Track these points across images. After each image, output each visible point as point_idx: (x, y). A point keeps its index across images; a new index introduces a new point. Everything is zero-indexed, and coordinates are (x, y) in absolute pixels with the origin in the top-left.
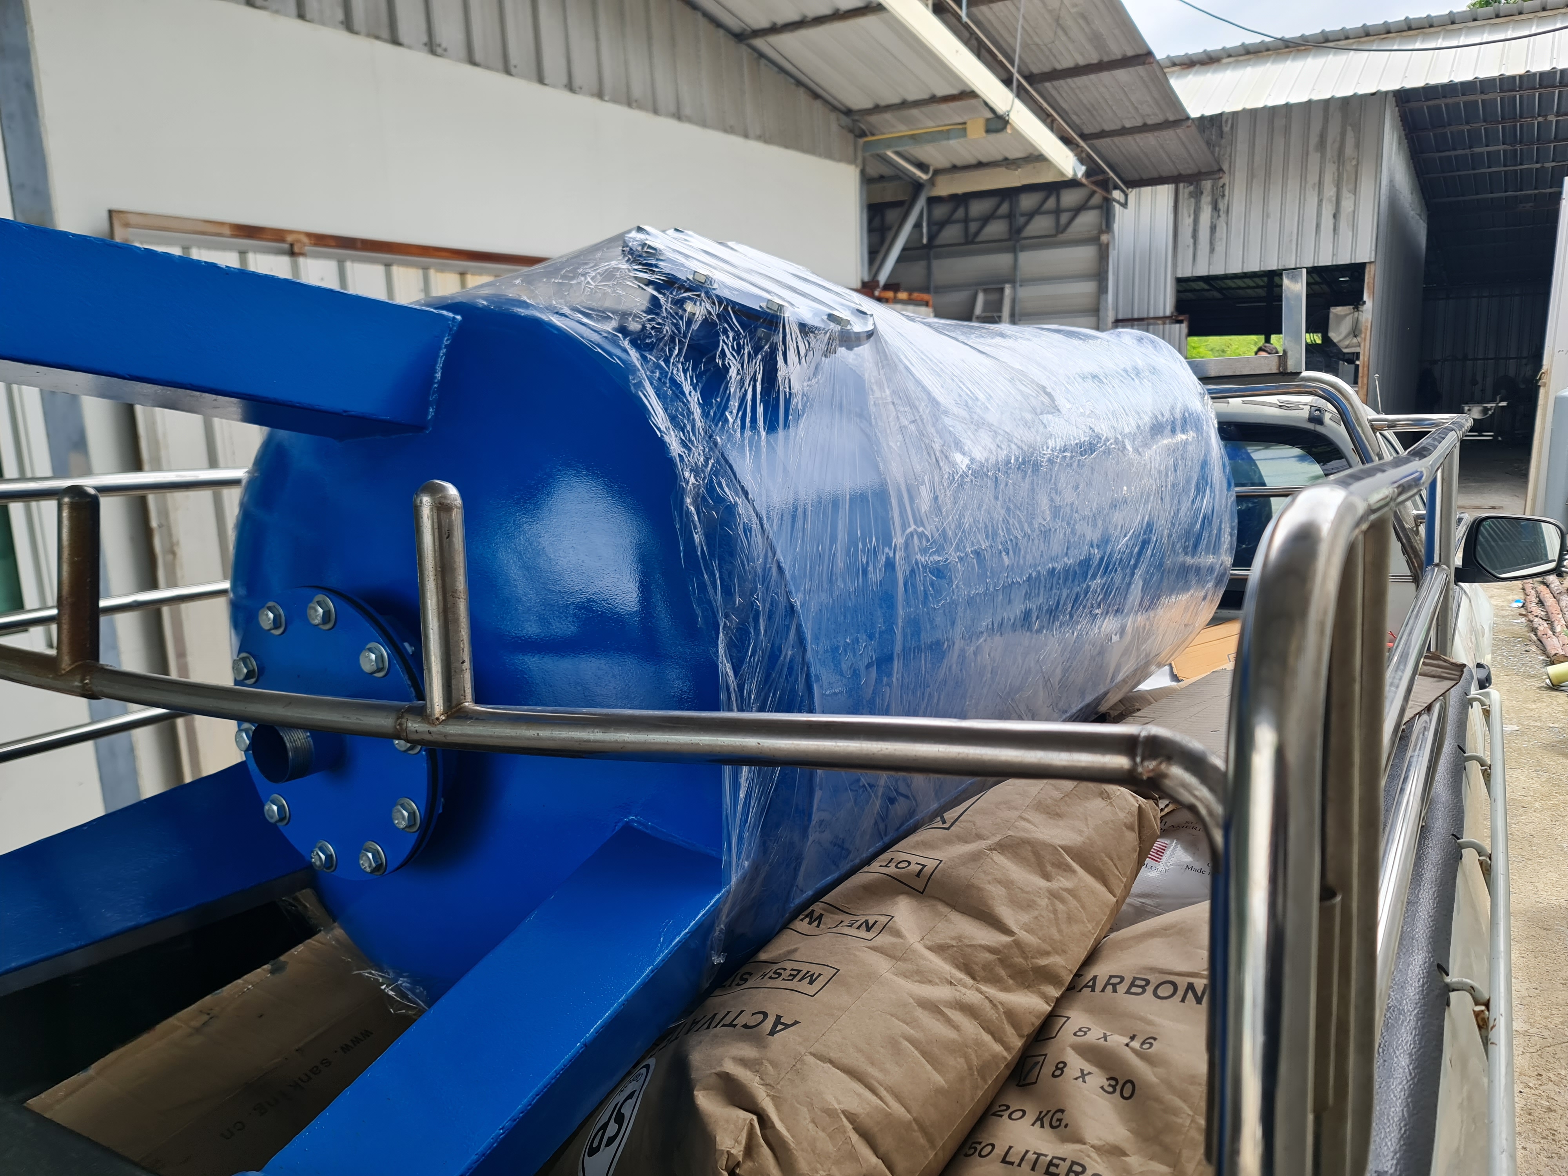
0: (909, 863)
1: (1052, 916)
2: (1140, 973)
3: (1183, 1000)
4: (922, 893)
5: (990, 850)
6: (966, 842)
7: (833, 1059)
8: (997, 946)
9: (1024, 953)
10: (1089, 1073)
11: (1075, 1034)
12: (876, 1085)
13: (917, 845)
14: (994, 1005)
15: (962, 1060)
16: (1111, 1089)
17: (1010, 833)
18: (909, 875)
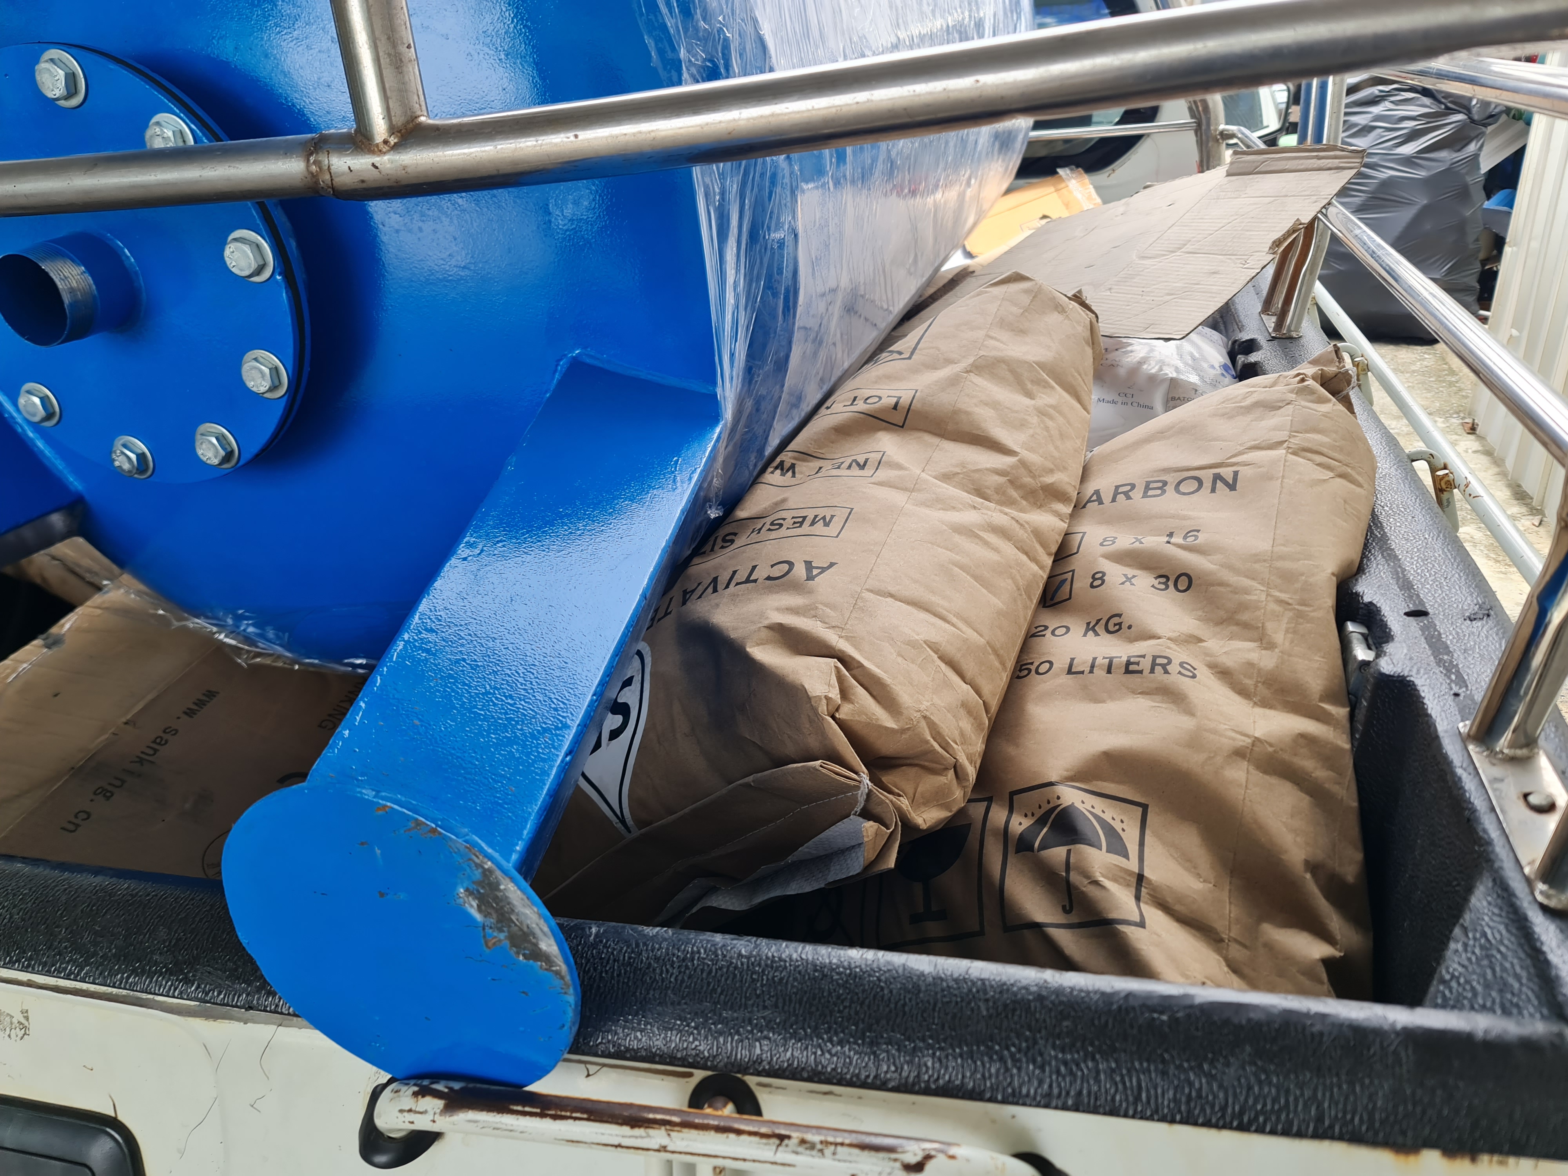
0: (880, 398)
1: (1045, 433)
2: (1152, 477)
3: (1213, 490)
4: (902, 427)
5: (967, 372)
6: (936, 369)
7: (893, 593)
8: (1005, 467)
9: (1031, 472)
10: (1134, 576)
11: (1101, 544)
12: (945, 612)
13: (879, 380)
14: (1021, 525)
15: (1010, 581)
16: (1163, 587)
17: (982, 353)
18: (884, 410)
